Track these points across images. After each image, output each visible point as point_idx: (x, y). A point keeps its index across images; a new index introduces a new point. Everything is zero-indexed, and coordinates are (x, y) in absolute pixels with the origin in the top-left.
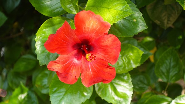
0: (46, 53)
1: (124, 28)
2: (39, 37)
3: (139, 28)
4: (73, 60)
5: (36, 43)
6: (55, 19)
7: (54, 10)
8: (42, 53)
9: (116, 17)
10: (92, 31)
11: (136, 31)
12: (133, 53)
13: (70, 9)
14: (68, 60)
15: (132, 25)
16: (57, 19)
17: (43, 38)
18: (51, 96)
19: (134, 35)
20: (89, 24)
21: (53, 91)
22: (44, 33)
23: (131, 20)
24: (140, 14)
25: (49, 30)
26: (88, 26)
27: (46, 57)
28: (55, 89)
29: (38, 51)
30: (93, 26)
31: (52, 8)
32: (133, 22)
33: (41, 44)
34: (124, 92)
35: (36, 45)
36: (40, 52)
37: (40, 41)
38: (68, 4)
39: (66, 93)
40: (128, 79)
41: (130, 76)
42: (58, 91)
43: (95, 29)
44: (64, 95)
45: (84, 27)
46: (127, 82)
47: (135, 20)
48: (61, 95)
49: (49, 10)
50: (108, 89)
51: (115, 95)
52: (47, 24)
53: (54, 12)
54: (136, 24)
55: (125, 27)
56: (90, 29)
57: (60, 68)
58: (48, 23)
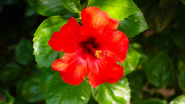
0: (45, 54)
1: (125, 28)
2: (37, 38)
3: (140, 28)
4: (79, 59)
5: (34, 44)
6: (54, 18)
7: (53, 10)
8: (40, 54)
9: (121, 14)
10: (100, 27)
11: (137, 31)
12: (131, 55)
13: (71, 7)
14: (74, 59)
15: (134, 25)
16: (56, 18)
17: (41, 39)
18: (47, 101)
19: (136, 35)
20: (96, 20)
21: (50, 96)
22: (43, 33)
23: (133, 20)
24: (141, 14)
25: (48, 30)
26: (96, 23)
27: (44, 58)
28: (51, 94)
29: (36, 52)
30: (100, 23)
31: (50, 8)
32: (134, 22)
33: (39, 45)
34: (121, 96)
35: (33, 46)
36: (38, 54)
37: (38, 42)
38: (69, 3)
39: (63, 97)
40: (125, 83)
41: (127, 80)
42: (55, 96)
43: (103, 26)
44: (61, 100)
45: (91, 24)
46: (124, 86)
47: (136, 20)
48: (58, 100)
49: (47, 9)
50: (105, 93)
51: (113, 99)
52: (46, 24)
53: (53, 12)
54: (137, 24)
55: (127, 27)
56: (97, 26)
57: (65, 67)
58: (47, 22)
